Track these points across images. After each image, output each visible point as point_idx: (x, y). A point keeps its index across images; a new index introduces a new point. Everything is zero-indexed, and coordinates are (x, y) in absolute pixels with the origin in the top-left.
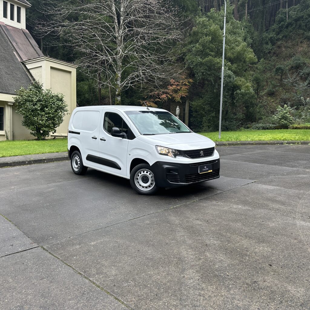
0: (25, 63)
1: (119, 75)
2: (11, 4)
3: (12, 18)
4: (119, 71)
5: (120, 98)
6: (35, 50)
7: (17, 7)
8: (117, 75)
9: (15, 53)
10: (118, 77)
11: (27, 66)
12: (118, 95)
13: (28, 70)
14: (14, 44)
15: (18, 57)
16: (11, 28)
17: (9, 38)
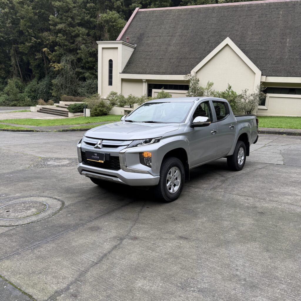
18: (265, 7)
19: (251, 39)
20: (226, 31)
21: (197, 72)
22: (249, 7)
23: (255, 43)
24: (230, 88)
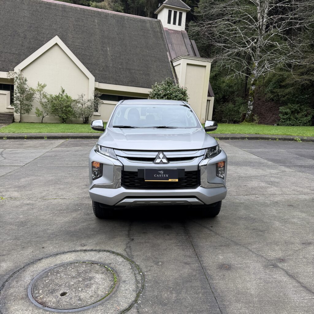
0: (173, 61)
1: (256, 64)
2: (174, 11)
3: (174, 23)
4: (256, 61)
5: (254, 87)
6: (187, 49)
7: (180, 12)
8: (254, 65)
9: (168, 53)
10: (255, 66)
11: (173, 63)
12: (253, 84)
13: (174, 67)
14: (170, 45)
15: (169, 57)
16: (172, 31)
17: (167, 41)
18: (79, 12)
19: (73, 42)
20: (43, 28)
21: (22, 70)
22: (63, 8)
23: (78, 47)
24: (63, 91)
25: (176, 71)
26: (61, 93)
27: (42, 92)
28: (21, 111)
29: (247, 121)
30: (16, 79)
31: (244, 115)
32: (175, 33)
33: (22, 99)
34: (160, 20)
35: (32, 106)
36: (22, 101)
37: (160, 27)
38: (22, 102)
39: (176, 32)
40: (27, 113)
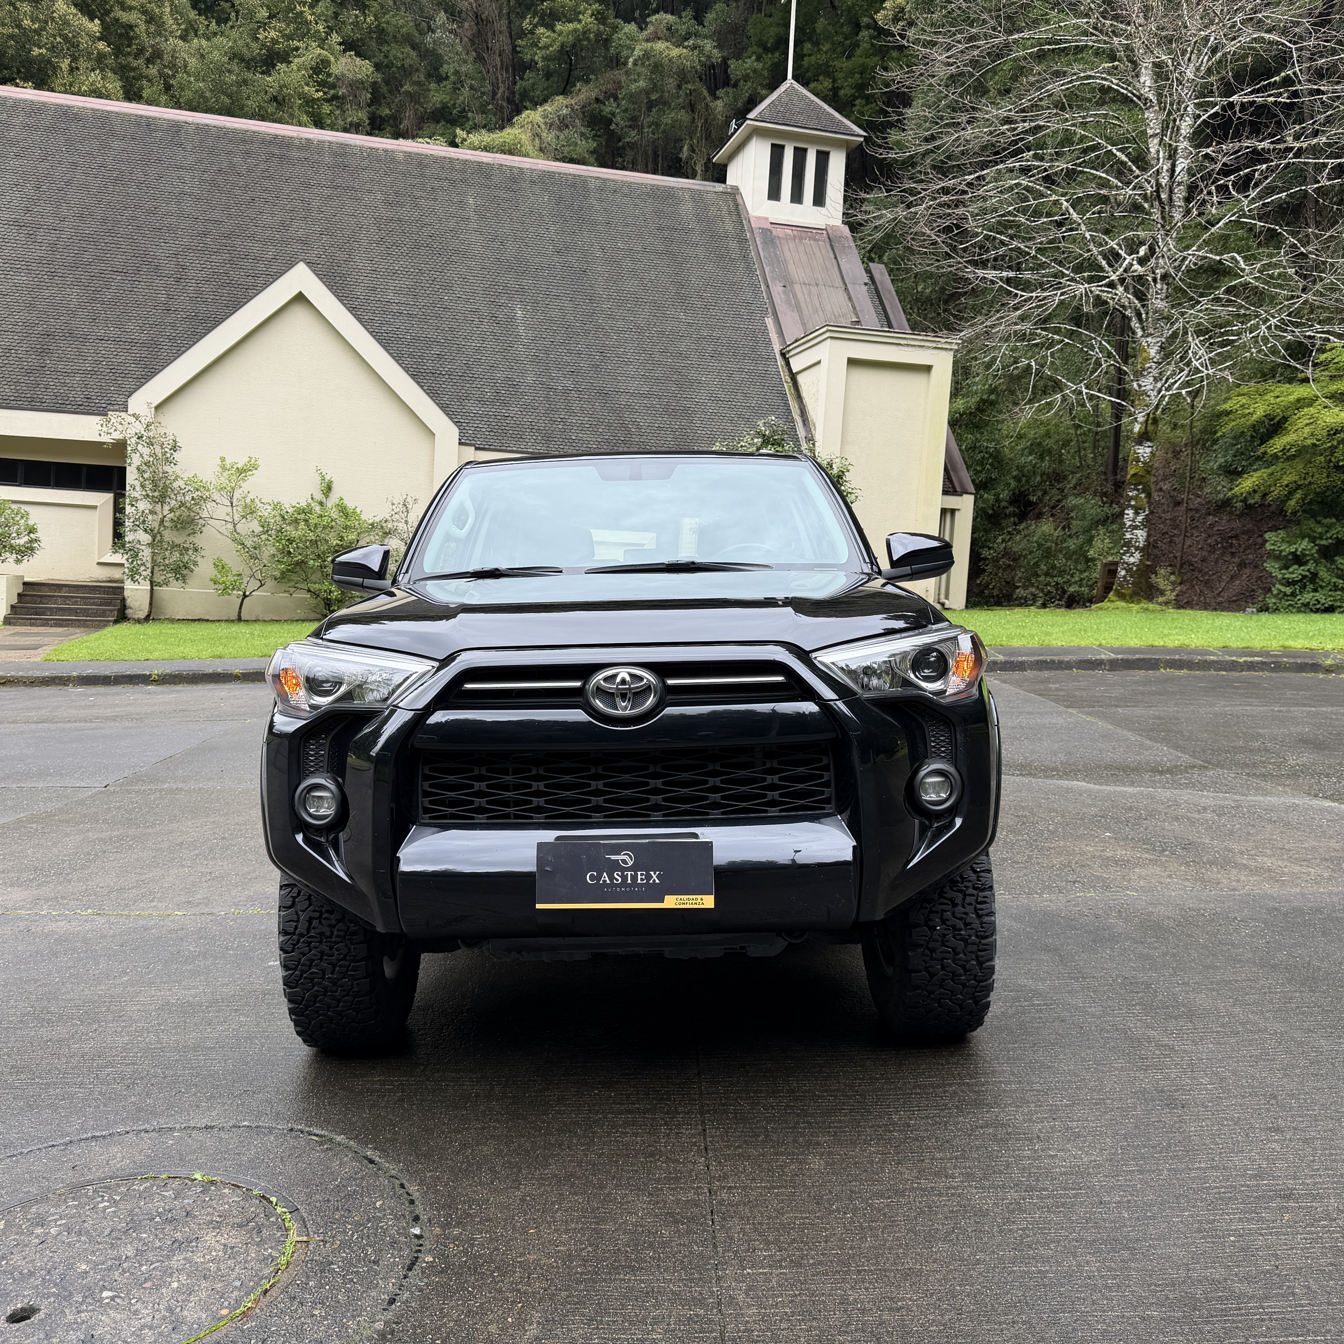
0: (790, 351)
1: (1153, 352)
2: (796, 149)
3: (797, 197)
4: (1153, 336)
5: (1148, 450)
6: (850, 299)
7: (818, 152)
8: (1144, 355)
9: (769, 321)
10: (1147, 359)
11: (792, 361)
13: (793, 377)
14: (777, 290)
15: (774, 336)
16: (789, 232)
17: (767, 269)
24: (328, 489)
25: (804, 394)
26: (319, 496)
27: (237, 495)
28: (152, 572)
29: (1121, 596)
30: (137, 443)
31: (1111, 571)
32: (801, 239)
33: (156, 525)
34: (736, 189)
35: (196, 550)
36: (159, 532)
37: (739, 215)
38: (158, 537)
39: (804, 235)
40: (177, 579)
